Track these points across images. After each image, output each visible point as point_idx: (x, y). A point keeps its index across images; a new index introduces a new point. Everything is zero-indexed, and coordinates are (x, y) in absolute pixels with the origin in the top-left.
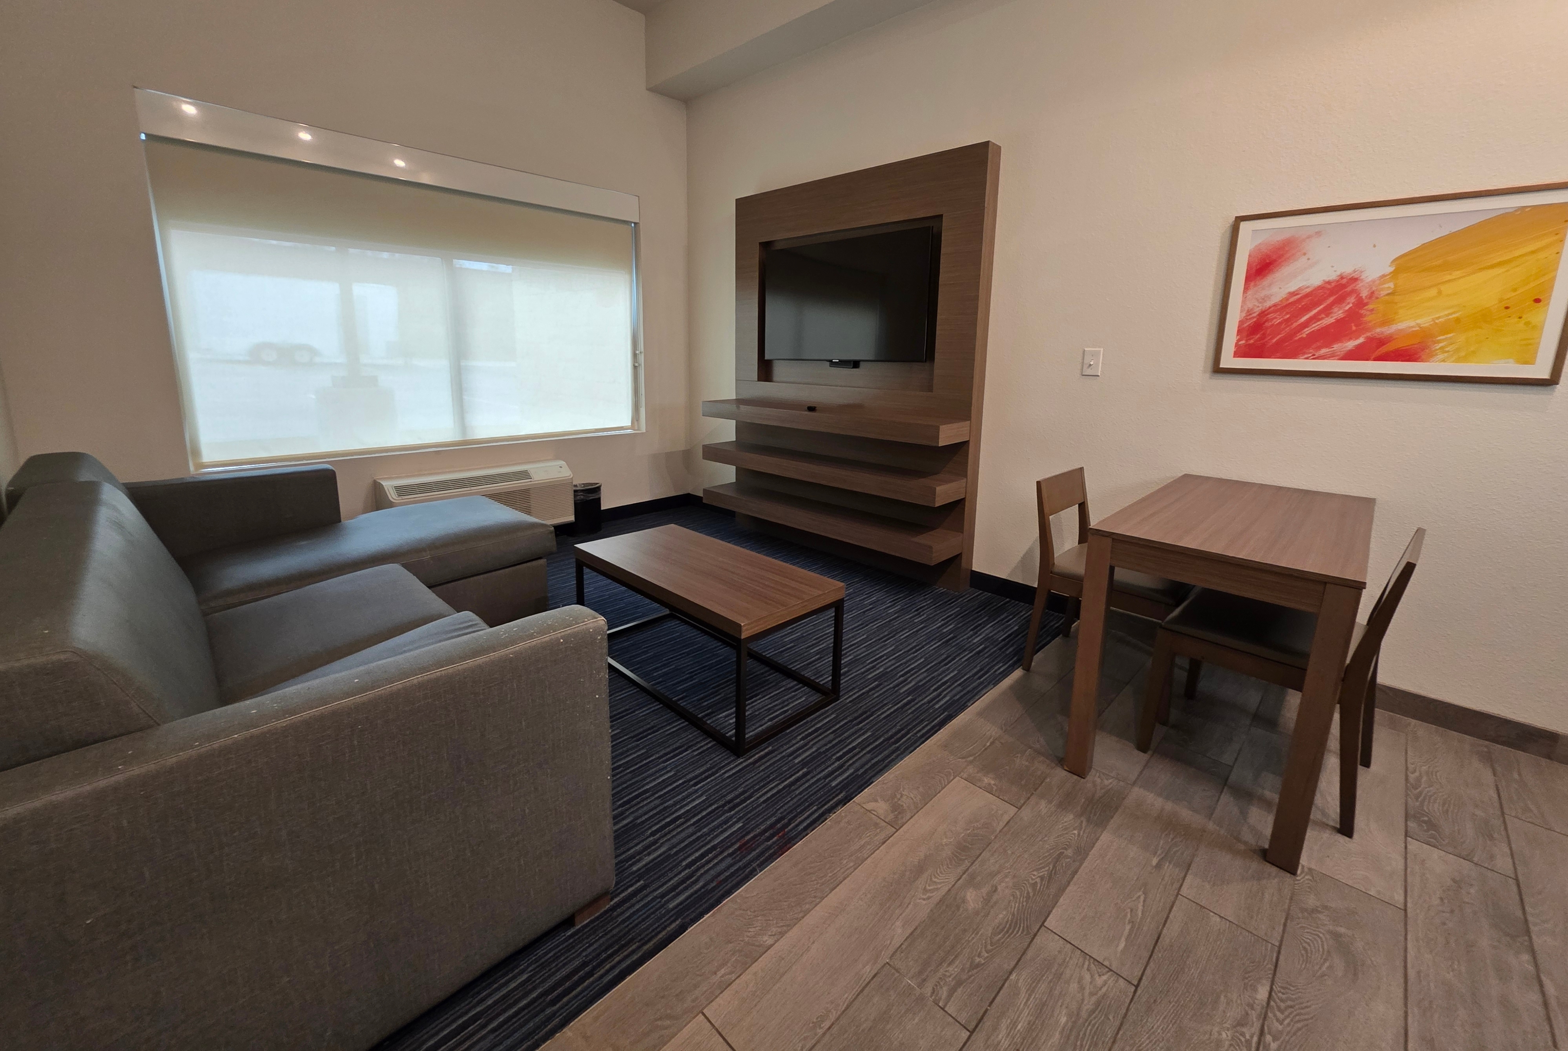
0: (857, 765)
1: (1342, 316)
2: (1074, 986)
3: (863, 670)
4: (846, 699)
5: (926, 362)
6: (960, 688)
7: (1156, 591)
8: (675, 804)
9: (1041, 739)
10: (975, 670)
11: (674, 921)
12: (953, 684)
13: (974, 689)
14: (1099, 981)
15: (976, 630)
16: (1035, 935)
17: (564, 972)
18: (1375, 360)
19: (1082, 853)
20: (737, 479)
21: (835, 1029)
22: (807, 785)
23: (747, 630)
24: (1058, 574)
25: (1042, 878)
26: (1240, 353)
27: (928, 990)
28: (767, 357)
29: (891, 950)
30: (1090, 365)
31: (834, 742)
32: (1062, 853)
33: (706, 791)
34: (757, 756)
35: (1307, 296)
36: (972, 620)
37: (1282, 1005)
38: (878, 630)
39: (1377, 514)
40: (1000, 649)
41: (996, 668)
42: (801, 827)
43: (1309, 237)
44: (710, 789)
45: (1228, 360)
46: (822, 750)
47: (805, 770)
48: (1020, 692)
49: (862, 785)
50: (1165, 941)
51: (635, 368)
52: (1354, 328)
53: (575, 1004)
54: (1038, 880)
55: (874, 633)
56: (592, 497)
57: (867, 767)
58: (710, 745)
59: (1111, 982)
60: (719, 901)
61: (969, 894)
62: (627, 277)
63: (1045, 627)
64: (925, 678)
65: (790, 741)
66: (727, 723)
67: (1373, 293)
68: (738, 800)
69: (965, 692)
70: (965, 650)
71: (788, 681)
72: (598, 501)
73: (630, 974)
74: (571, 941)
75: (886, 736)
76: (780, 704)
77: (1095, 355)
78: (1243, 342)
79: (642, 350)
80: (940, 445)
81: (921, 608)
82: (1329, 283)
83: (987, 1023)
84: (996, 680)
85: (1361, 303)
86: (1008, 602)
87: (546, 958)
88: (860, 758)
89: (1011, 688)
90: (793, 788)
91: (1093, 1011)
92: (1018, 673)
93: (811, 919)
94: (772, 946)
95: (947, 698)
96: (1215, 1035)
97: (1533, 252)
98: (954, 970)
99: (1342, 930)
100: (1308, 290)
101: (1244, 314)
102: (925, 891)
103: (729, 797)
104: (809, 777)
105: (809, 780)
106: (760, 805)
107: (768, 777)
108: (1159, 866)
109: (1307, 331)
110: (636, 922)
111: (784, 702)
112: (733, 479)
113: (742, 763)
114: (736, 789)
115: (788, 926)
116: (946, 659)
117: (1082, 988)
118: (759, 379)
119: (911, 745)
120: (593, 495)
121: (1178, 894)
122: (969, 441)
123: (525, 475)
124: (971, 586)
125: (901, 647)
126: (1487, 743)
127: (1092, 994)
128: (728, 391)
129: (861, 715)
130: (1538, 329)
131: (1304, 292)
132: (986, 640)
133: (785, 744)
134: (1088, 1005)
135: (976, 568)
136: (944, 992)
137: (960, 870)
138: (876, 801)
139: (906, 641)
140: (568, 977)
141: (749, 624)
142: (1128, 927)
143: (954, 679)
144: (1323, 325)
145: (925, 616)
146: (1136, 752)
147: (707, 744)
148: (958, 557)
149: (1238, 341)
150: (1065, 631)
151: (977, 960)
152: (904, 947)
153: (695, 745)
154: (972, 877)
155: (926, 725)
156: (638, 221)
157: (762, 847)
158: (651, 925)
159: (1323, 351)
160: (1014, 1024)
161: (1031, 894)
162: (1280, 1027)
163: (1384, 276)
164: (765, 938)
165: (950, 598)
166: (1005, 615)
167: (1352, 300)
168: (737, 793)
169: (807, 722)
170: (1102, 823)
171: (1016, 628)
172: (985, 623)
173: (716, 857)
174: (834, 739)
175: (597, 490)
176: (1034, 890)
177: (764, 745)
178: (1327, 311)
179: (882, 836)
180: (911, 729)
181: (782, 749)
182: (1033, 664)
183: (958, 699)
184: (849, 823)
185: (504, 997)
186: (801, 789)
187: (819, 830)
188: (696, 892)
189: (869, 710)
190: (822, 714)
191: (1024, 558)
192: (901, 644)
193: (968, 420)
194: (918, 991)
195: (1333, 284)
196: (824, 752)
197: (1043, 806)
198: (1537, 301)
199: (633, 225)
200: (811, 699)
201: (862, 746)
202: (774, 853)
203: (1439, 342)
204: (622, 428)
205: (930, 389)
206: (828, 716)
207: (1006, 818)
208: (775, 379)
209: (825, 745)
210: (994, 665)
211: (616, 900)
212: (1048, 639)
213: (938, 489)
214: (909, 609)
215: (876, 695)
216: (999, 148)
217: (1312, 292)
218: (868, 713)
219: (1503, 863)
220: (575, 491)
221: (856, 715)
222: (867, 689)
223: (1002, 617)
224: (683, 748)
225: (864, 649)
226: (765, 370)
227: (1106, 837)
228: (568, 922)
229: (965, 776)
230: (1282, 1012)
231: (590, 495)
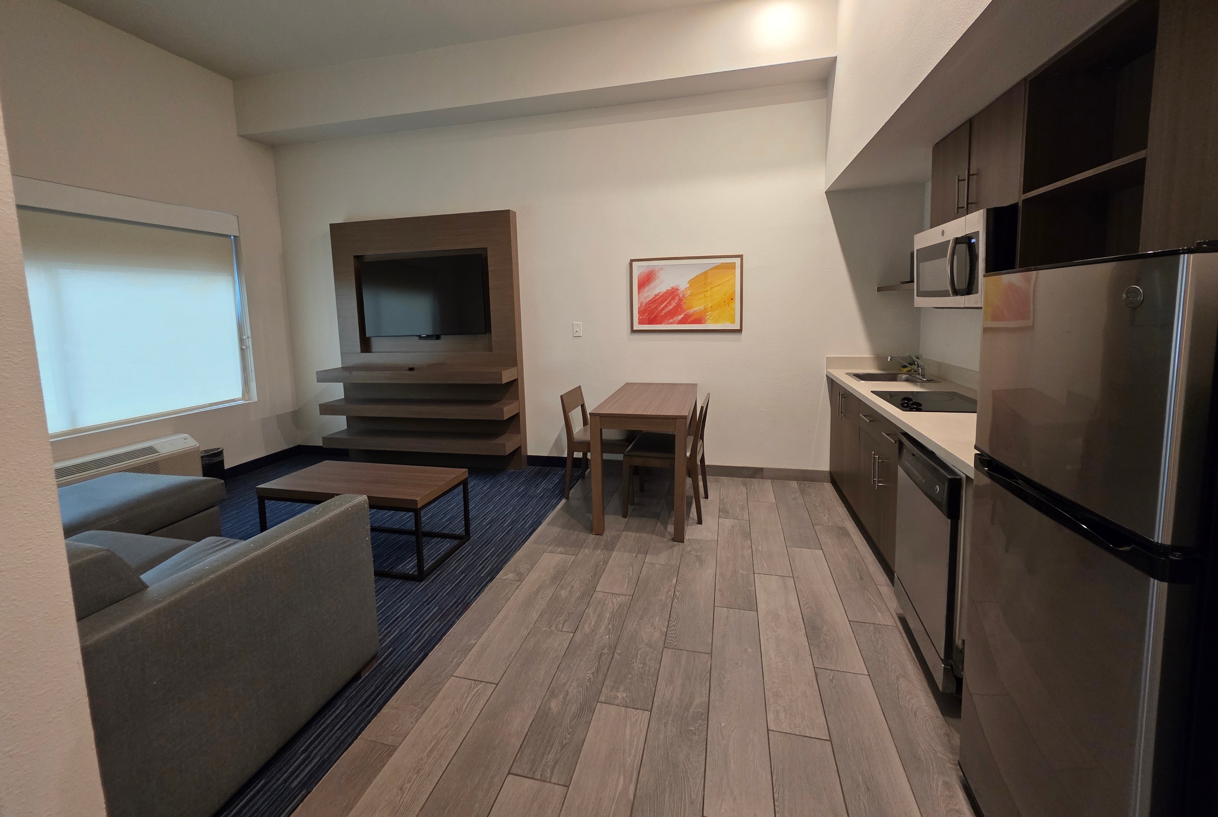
0: (492, 563)
1: (675, 305)
2: (610, 605)
3: (479, 522)
4: (474, 538)
5: (486, 333)
6: (535, 516)
7: (621, 440)
8: (393, 613)
9: (581, 526)
10: (542, 505)
11: (420, 654)
12: (532, 515)
13: (543, 514)
14: (619, 599)
15: (537, 486)
16: (592, 595)
17: (366, 695)
18: (688, 324)
19: (606, 562)
20: (348, 426)
21: (517, 655)
22: (467, 580)
23: (420, 502)
24: (577, 442)
25: (591, 576)
26: (641, 322)
27: (554, 627)
28: (368, 335)
29: (533, 623)
30: (577, 331)
31: (475, 559)
32: (597, 565)
33: (410, 601)
34: (432, 578)
35: (662, 296)
36: (534, 482)
37: (680, 582)
38: (481, 500)
39: (698, 390)
40: (552, 492)
41: (552, 502)
42: (472, 597)
43: (659, 270)
44: (411, 600)
45: (637, 327)
46: (469, 564)
47: (464, 575)
48: (567, 509)
49: (498, 571)
50: (641, 578)
51: (242, 351)
52: (680, 310)
53: (381, 702)
54: (590, 577)
55: (479, 502)
56: (217, 459)
57: (498, 563)
58: (399, 583)
59: (624, 598)
60: (440, 639)
61: (562, 592)
62: (230, 278)
63: (572, 477)
64: (515, 516)
65: (449, 565)
66: (406, 569)
67: (684, 295)
68: (431, 599)
69: (539, 516)
70: (533, 498)
71: (434, 539)
72: (222, 463)
73: (406, 680)
74: (363, 684)
75: (503, 547)
76: (435, 551)
77: (578, 325)
78: (641, 317)
79: (250, 335)
80: (503, 383)
81: (502, 483)
82: (668, 290)
83: (580, 628)
84: (554, 507)
85: (680, 300)
86: (551, 469)
87: (352, 695)
88: (492, 561)
89: (562, 508)
90: (460, 584)
91: (618, 609)
92: (564, 501)
93: (492, 627)
94: (476, 643)
95: (530, 522)
96: (660, 598)
97: (728, 281)
98: (562, 618)
99: (698, 554)
100: (662, 294)
101: (639, 304)
102: (542, 598)
103: (424, 600)
104: (467, 577)
105: (468, 578)
106: (444, 597)
107: (444, 584)
108: (636, 556)
109: (664, 312)
110: (398, 663)
111: (437, 550)
112: (345, 427)
113: (424, 584)
114: (427, 595)
115: (481, 634)
116: (524, 504)
117: (613, 604)
118: (362, 352)
119: (518, 547)
120: (217, 458)
121: (644, 562)
122: (517, 379)
123: (151, 450)
124: (528, 465)
125: (497, 505)
126: (745, 479)
127: (617, 604)
128: (336, 362)
129: (486, 542)
130: (734, 309)
131: (660, 295)
132: (543, 490)
133: (447, 567)
134: (616, 608)
135: (529, 453)
136: (561, 626)
137: (556, 585)
138: (508, 575)
139: (499, 502)
140: (371, 695)
141: (421, 499)
142: (627, 579)
143: (531, 513)
144: (669, 309)
145: (506, 486)
146: (623, 519)
147: (397, 582)
148: (519, 448)
149: (639, 317)
150: (583, 476)
151: (571, 611)
152: (539, 619)
153: (389, 585)
154: (562, 586)
155: (523, 537)
156: (238, 235)
157: (454, 611)
158: (407, 661)
159: (671, 320)
160: (590, 624)
161: (588, 583)
162: (680, 588)
163: (686, 288)
164: (472, 641)
165: (518, 474)
166: (551, 475)
167: (677, 298)
168: (428, 596)
169: (455, 555)
170: (613, 549)
171: (558, 481)
172: (542, 481)
173: (429, 625)
174: (474, 557)
175: (220, 453)
176: (589, 581)
177: (434, 572)
178: (670, 303)
179: (515, 587)
180: (515, 540)
181: (446, 571)
182: (570, 495)
183: (536, 521)
184: (496, 587)
185: (336, 716)
186: (465, 583)
187: (482, 595)
188: (426, 640)
189: (490, 539)
190: (461, 550)
191: (556, 441)
192: (497, 504)
193: (515, 366)
194: (549, 630)
195: (670, 291)
196: (471, 564)
197: (587, 551)
198: (732, 299)
199: (232, 237)
200: (453, 544)
201: (492, 555)
202: (461, 612)
203: (707, 315)
204: (234, 400)
205: (490, 350)
206: (467, 549)
207: (571, 561)
208: (373, 350)
209: (471, 561)
210: (551, 501)
211: (380, 660)
212: (575, 481)
213: (504, 409)
214: (496, 485)
215: (491, 531)
216: (515, 213)
217: (663, 294)
218: (490, 540)
219: (746, 517)
220: (202, 457)
221: (483, 543)
222: (485, 530)
223: (549, 477)
224: (382, 589)
225: (476, 512)
226: (366, 345)
227: (614, 553)
228: (357, 677)
229: (549, 551)
230: (680, 584)
231: (214, 459)
